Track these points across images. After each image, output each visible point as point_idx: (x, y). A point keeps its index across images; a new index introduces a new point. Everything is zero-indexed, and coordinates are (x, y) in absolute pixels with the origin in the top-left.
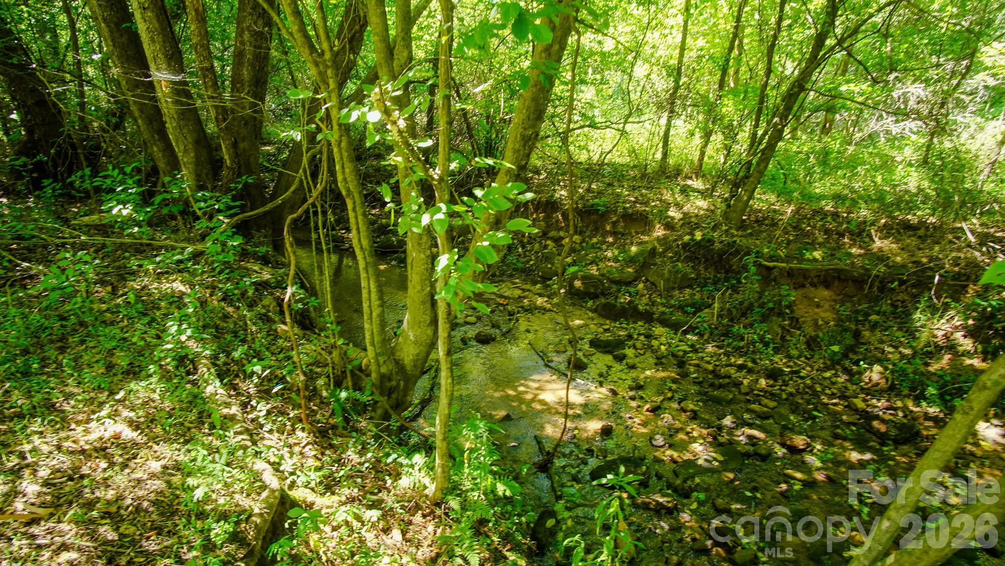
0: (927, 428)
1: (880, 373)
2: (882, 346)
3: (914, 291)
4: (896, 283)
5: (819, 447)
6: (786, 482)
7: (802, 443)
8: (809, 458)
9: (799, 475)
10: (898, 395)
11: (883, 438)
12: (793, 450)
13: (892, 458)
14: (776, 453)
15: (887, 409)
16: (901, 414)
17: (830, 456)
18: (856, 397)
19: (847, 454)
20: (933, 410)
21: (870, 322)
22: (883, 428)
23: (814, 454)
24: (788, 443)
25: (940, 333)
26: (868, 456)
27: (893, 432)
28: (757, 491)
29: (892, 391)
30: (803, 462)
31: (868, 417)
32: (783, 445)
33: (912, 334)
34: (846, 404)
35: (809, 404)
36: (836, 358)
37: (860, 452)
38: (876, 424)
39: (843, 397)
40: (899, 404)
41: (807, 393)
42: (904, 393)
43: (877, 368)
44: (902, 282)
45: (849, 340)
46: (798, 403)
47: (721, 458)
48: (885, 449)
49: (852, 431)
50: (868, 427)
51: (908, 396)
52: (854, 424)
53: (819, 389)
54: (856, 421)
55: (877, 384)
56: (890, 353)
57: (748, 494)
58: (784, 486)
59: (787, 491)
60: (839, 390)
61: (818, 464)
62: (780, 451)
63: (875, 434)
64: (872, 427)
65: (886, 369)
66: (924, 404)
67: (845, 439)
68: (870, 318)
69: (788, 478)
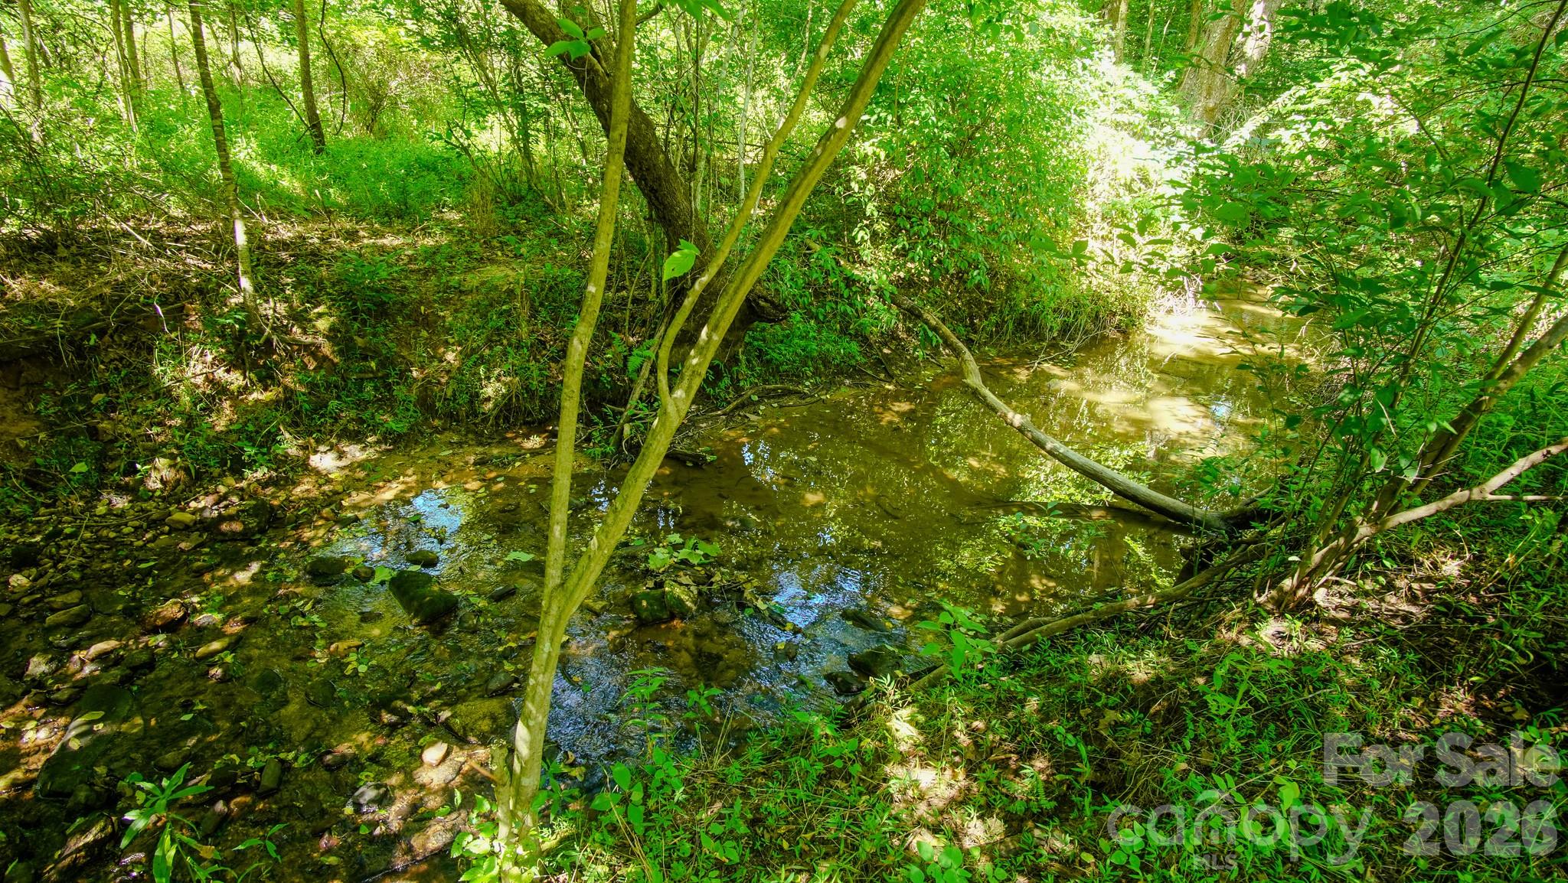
0: (274, 496)
1: (170, 466)
2: (141, 431)
3: (124, 338)
4: (93, 337)
5: (196, 599)
6: (213, 665)
7: (176, 609)
8: (201, 619)
9: (216, 645)
10: (212, 479)
11: (246, 537)
12: (171, 626)
13: (278, 551)
14: (157, 646)
15: (217, 503)
16: (235, 499)
17: (218, 599)
18: (170, 514)
19: (232, 582)
20: (261, 473)
21: (97, 406)
22: (237, 527)
23: (201, 612)
24: (159, 622)
25: (200, 380)
26: (255, 567)
27: (253, 523)
28: (193, 705)
29: (202, 479)
30: (200, 629)
31: (208, 527)
32: (155, 631)
33: (166, 395)
34: (167, 528)
35: (121, 562)
36: (92, 481)
37: (243, 570)
38: (225, 527)
39: (154, 524)
40: (222, 489)
41: (101, 550)
42: (215, 474)
43: (161, 462)
44: (101, 333)
45: (92, 448)
46: (105, 570)
47: (100, 714)
48: (262, 545)
49: (207, 554)
50: (220, 537)
51: (222, 475)
52: (202, 545)
53: (112, 535)
54: (201, 540)
55: (178, 481)
56: (158, 435)
57: (187, 717)
58: (217, 671)
59: (225, 672)
60: (137, 518)
61: (218, 617)
62: (160, 640)
63: (234, 540)
64: (224, 534)
65: (172, 457)
66: (247, 473)
67: (211, 569)
68: (94, 401)
69: (209, 659)
